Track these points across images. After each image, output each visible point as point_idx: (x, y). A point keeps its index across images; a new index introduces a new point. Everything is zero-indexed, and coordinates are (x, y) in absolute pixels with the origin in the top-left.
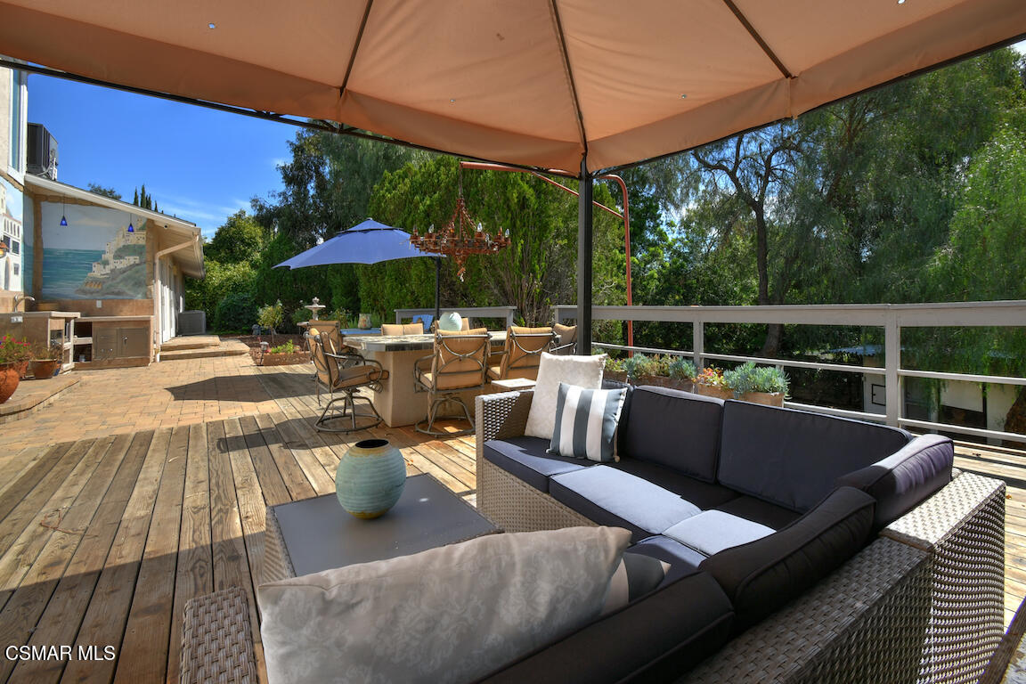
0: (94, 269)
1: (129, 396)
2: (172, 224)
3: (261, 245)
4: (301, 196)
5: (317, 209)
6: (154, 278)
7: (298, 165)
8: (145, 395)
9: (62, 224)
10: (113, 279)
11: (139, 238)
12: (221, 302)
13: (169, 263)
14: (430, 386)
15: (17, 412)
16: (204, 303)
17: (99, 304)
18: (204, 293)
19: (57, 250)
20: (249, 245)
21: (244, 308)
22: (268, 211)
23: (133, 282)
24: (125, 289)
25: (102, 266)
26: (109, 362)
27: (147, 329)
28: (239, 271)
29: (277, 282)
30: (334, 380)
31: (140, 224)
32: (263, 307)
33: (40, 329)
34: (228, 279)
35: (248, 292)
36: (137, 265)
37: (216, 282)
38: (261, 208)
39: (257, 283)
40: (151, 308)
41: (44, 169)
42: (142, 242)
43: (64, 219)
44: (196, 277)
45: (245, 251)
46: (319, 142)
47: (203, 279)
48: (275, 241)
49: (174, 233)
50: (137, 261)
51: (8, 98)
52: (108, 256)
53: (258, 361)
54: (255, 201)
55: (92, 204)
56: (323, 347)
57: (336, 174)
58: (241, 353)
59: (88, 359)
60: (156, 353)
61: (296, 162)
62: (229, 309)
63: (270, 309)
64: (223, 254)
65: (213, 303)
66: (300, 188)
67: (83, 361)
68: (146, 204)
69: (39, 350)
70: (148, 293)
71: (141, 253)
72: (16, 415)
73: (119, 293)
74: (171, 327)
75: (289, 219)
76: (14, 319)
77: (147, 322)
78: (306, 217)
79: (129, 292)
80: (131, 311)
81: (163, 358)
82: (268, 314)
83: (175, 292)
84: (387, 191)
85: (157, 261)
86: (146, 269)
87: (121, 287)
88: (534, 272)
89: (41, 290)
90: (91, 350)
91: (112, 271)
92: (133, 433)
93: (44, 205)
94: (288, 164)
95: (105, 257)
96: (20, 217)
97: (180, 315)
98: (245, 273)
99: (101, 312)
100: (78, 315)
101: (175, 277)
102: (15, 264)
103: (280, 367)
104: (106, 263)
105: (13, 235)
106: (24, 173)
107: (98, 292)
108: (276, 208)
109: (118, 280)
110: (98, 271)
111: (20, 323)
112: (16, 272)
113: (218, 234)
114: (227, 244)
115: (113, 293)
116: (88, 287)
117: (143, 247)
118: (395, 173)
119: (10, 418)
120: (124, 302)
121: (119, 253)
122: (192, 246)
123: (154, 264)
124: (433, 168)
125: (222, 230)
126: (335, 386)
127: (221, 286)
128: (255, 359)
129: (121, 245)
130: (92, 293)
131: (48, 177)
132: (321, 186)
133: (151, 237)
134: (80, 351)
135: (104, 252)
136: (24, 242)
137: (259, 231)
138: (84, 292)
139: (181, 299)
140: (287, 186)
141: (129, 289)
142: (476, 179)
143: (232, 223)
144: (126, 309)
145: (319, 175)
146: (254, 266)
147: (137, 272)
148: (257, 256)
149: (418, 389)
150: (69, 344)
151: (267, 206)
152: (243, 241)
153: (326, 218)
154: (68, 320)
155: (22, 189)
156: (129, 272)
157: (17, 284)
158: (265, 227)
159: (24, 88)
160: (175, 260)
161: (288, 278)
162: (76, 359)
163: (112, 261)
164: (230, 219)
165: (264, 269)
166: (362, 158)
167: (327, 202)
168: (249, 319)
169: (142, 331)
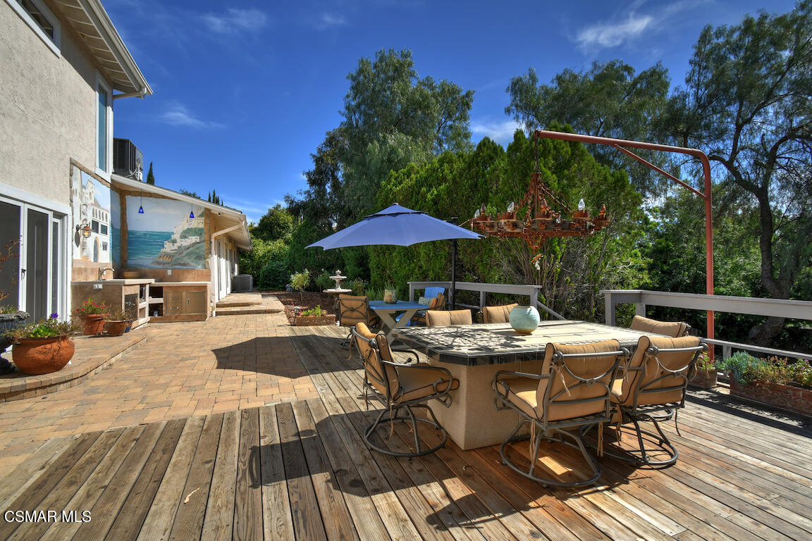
0: (165, 246)
1: (180, 358)
2: (224, 212)
3: (291, 228)
4: (321, 193)
5: (333, 202)
6: (210, 253)
7: (319, 171)
8: (195, 358)
9: (139, 212)
10: (180, 254)
11: (198, 223)
12: (264, 268)
13: (225, 240)
14: (533, 415)
15: (70, 380)
16: (253, 268)
17: (169, 272)
18: (252, 260)
19: (137, 231)
20: (283, 228)
21: (280, 272)
22: (297, 204)
23: (195, 256)
24: (189, 261)
25: (172, 244)
26: (176, 317)
27: (205, 292)
28: (277, 246)
29: (304, 255)
30: (393, 394)
31: (200, 212)
32: (294, 273)
33: (116, 294)
34: (269, 252)
35: (283, 260)
36: (198, 243)
37: (261, 253)
38: (292, 202)
39: (290, 255)
40: (208, 276)
41: (131, 172)
42: (202, 226)
43: (141, 208)
44: (246, 250)
45: (281, 232)
46: (334, 154)
47: (252, 252)
48: (302, 226)
49: (226, 218)
50: (198, 241)
51: (94, 114)
52: (176, 236)
53: (292, 320)
54: (287, 198)
55: (163, 197)
56: (379, 354)
57: (348, 177)
58: (278, 312)
59: (160, 314)
60: (213, 310)
61: (317, 168)
62: (269, 273)
63: (300, 275)
64: (265, 234)
65: (259, 268)
66: (320, 188)
67: (156, 316)
68: (216, 201)
69: (113, 312)
70: (206, 264)
71: (201, 234)
72: (69, 383)
73: (184, 264)
74: (227, 286)
75: (312, 211)
76: (96, 286)
77: (205, 287)
78: (325, 208)
79: (192, 264)
80: (194, 278)
81: (218, 314)
82: (297, 279)
83: (231, 261)
84: (393, 185)
85: (213, 240)
86: (204, 246)
87: (186, 260)
88: (554, 253)
89: (126, 261)
90: (162, 307)
91: (179, 247)
92: (164, 423)
93: (128, 198)
94: (311, 170)
95: (173, 237)
96: (108, 207)
97: (234, 277)
98: (280, 248)
99: (171, 279)
100: (152, 281)
101: (231, 251)
102: (103, 242)
103: (311, 327)
104: (174, 242)
105: (101, 220)
106: (111, 174)
107: (168, 263)
108: (302, 202)
109: (184, 255)
110: (169, 248)
111: (100, 289)
112: (105, 247)
113: (262, 221)
114: (268, 228)
115: (180, 264)
116: (161, 260)
117: (202, 229)
118: (400, 172)
119: (62, 386)
120: (187, 270)
121: (184, 234)
122: (240, 229)
123: (211, 243)
124: (437, 165)
125: (265, 218)
126: (395, 400)
127: (264, 256)
128: (289, 317)
129: (185, 228)
130: (164, 264)
131: (134, 178)
132: (336, 186)
133: (208, 222)
134: (154, 309)
135: (173, 233)
136: (112, 226)
137: (290, 218)
138: (159, 263)
139: (236, 265)
140: (311, 186)
141: (192, 262)
142: (483, 171)
143: (271, 213)
144: (189, 276)
145: (335, 178)
146: (287, 242)
147: (198, 248)
148: (289, 236)
149: (499, 404)
150: (144, 304)
151: (296, 200)
152: (279, 225)
153: (339, 209)
154: (142, 286)
155: (109, 185)
156: (192, 249)
157: (106, 258)
158: (295, 215)
159: (109, 109)
160: (230, 239)
161: (311, 252)
162: (151, 314)
163: (178, 240)
164: (270, 210)
165: (294, 245)
166: (370, 162)
167: (340, 198)
168: (283, 280)
169: (201, 293)
